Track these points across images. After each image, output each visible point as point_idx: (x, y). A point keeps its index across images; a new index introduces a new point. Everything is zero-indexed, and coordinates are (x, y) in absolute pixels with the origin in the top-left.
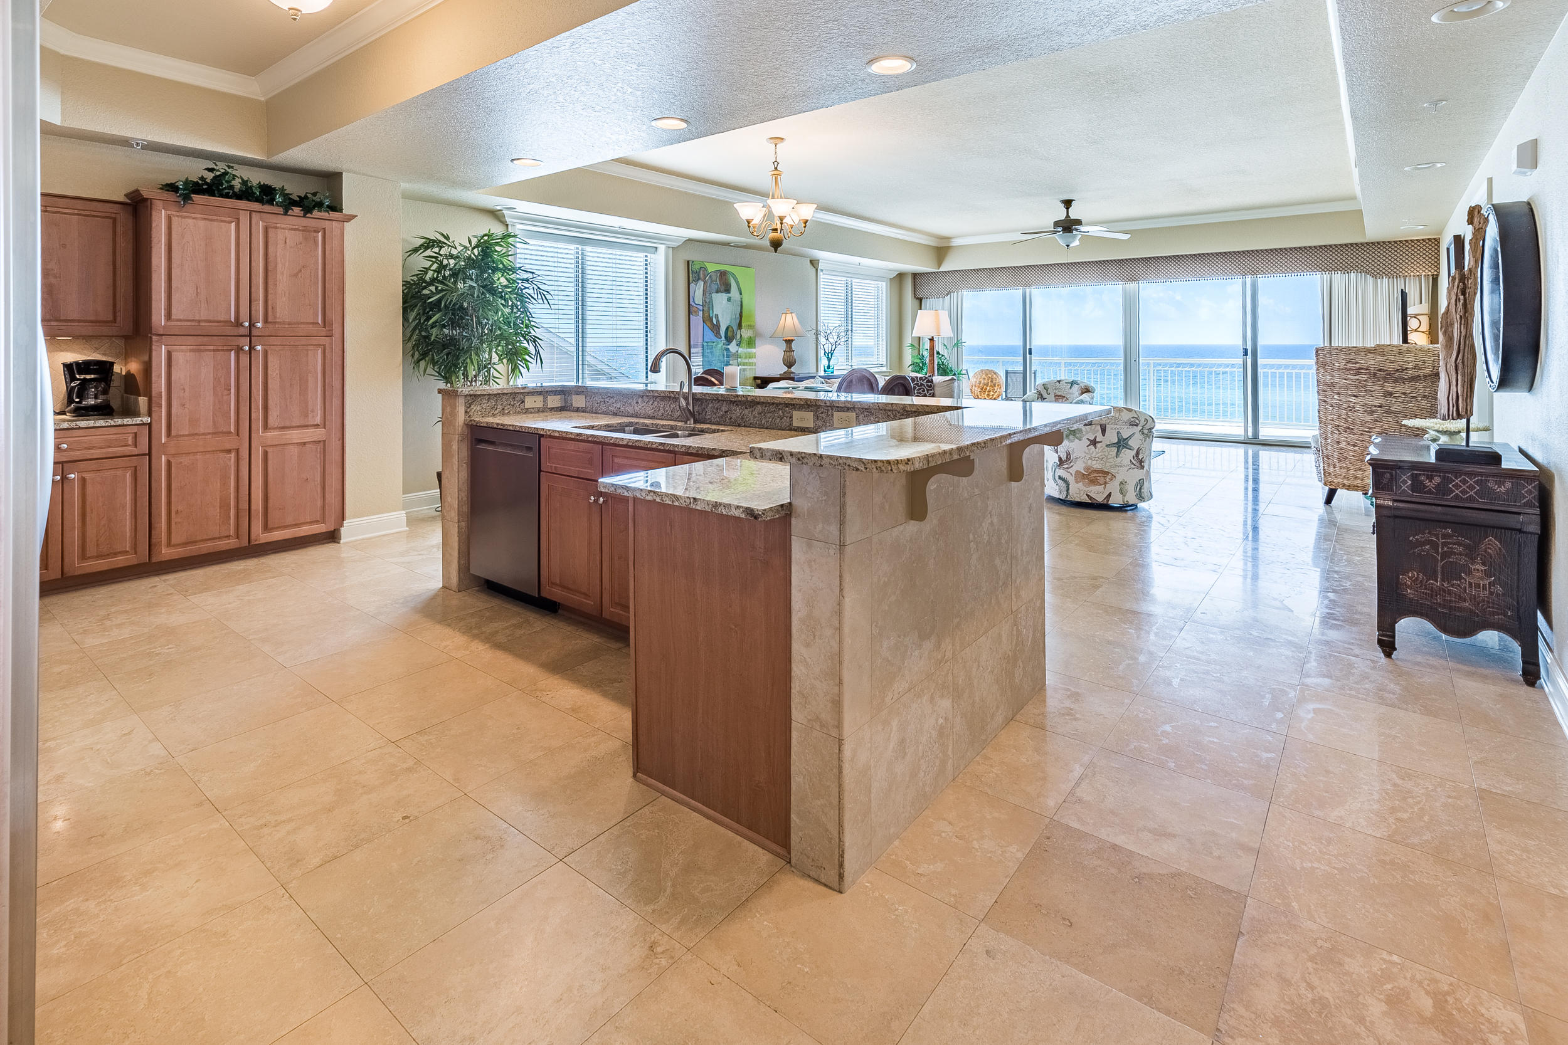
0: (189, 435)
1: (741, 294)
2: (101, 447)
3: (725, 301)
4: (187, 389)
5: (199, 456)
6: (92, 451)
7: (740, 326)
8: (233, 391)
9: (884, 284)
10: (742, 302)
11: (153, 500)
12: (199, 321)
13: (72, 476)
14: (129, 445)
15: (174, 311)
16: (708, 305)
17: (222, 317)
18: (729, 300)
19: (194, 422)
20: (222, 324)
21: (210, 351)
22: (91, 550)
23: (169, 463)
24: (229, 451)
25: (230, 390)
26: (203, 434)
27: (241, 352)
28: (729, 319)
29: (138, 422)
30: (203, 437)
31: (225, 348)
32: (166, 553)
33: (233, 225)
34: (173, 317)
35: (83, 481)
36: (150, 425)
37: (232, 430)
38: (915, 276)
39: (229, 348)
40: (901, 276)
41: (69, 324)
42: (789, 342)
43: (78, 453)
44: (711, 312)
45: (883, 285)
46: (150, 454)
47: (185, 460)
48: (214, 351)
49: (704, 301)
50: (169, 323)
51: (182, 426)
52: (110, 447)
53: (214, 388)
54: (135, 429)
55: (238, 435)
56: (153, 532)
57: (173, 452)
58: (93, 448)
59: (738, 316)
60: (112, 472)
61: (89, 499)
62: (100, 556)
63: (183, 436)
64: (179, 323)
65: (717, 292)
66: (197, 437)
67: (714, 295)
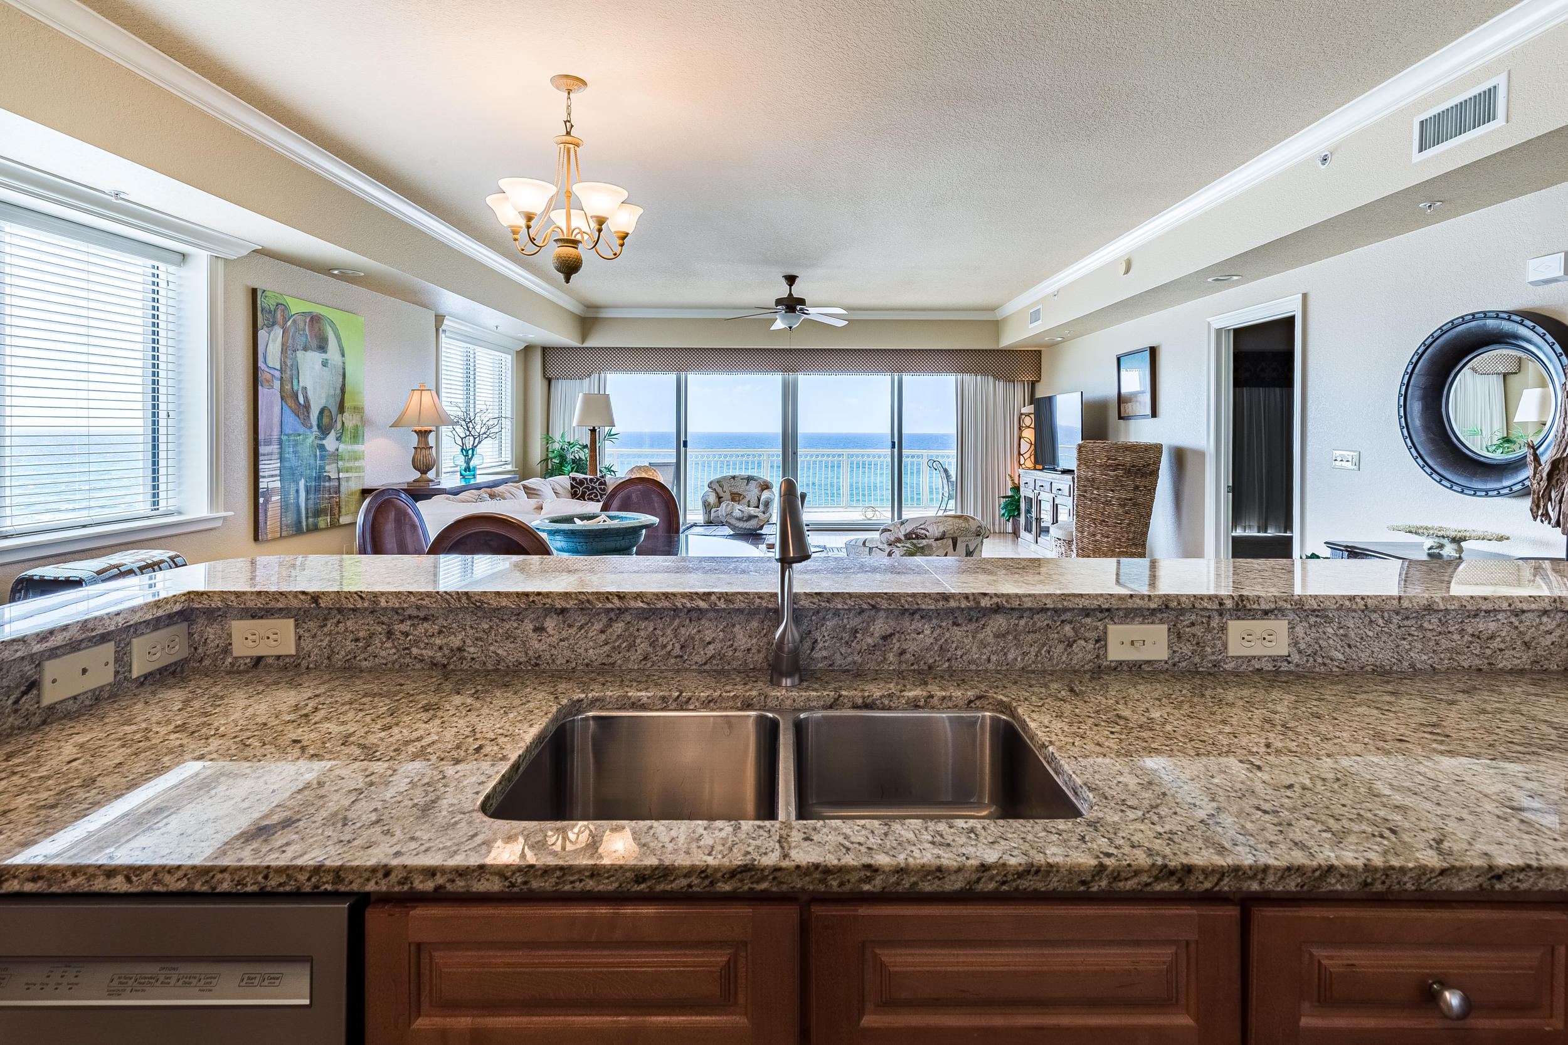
1: (343, 356)
3: (318, 366)
7: (341, 409)
9: (509, 357)
10: (344, 369)
16: (289, 370)
18: (325, 364)
28: (324, 396)
38: (547, 351)
40: (527, 351)
42: (423, 434)
44: (295, 382)
45: (508, 359)
49: (283, 363)
59: (338, 391)
65: (305, 349)
67: (300, 354)
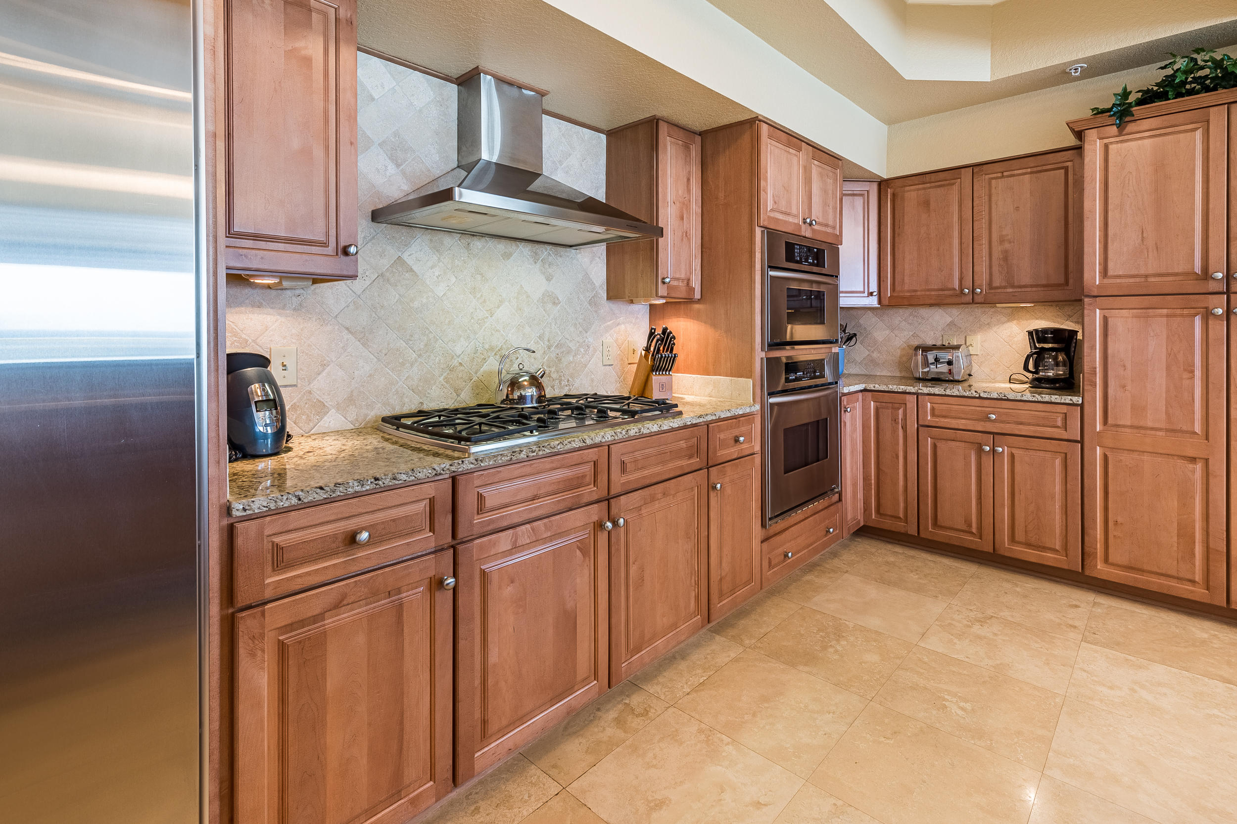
0: (1132, 427)
2: (1029, 424)
4: (1129, 366)
5: (1146, 457)
6: (1021, 427)
8: (1198, 373)
11: (1086, 499)
12: (1146, 276)
13: (1000, 449)
14: (1058, 427)
15: (1111, 265)
17: (1180, 269)
19: (1138, 409)
20: (1181, 278)
21: (1161, 316)
22: (1020, 536)
23: (1106, 458)
24: (1193, 460)
25: (1192, 372)
26: (1152, 429)
27: (1211, 318)
29: (1068, 401)
30: (1153, 432)
31: (1186, 312)
32: (1101, 569)
33: (1198, 134)
34: (1111, 272)
35: (1012, 456)
36: (1082, 406)
37: (1198, 428)
39: (1193, 311)
41: (1023, 290)
43: (1008, 426)
46: (1082, 442)
47: (1125, 457)
48: (1168, 316)
50: (1106, 281)
51: (1123, 415)
52: (1039, 425)
53: (1168, 368)
54: (1064, 409)
55: (1207, 439)
56: (1086, 538)
57: (1111, 445)
58: (1021, 423)
60: (1041, 454)
61: (1018, 478)
62: (1029, 545)
63: (1124, 426)
64: (1118, 281)
66: (1142, 431)
